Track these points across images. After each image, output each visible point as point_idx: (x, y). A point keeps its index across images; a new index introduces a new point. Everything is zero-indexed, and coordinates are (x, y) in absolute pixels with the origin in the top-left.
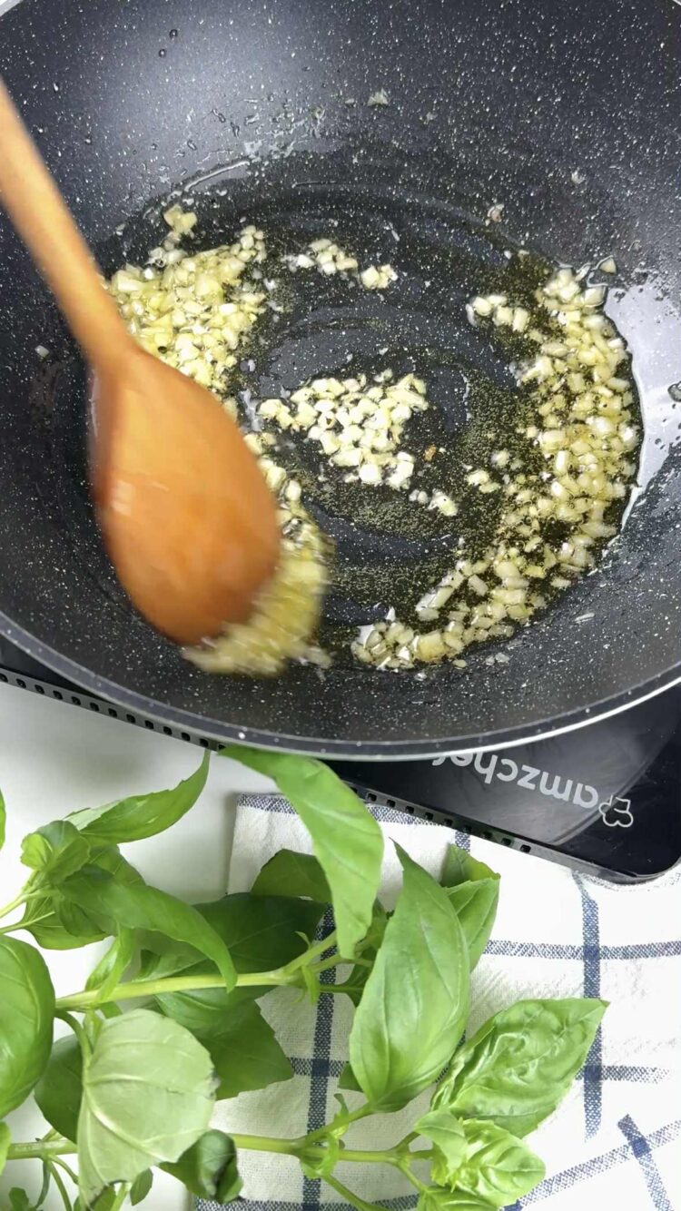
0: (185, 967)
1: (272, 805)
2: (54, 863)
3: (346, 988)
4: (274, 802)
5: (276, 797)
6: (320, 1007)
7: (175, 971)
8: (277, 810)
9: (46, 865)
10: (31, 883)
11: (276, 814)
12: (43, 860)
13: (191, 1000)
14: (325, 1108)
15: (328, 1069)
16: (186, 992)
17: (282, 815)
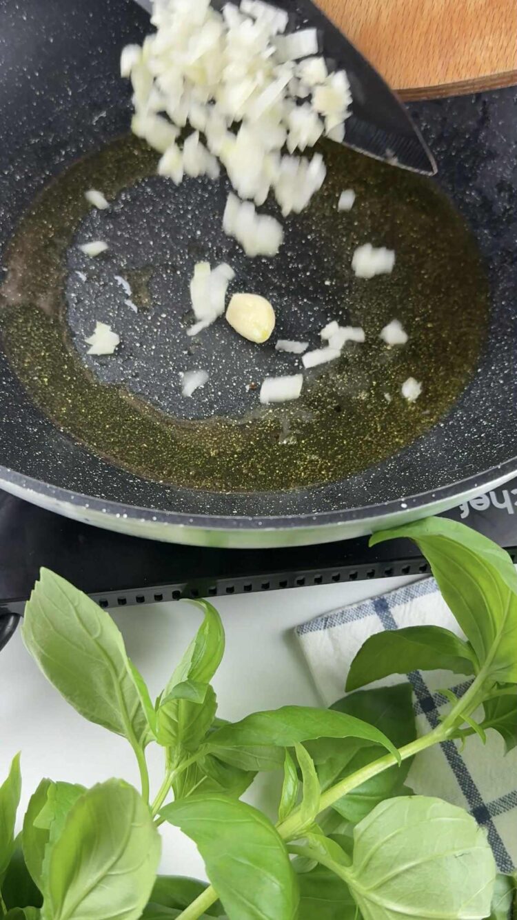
0: (340, 771)
1: (326, 624)
2: (182, 732)
3: (489, 723)
4: (327, 621)
5: (325, 616)
6: (453, 766)
7: (334, 778)
8: (332, 625)
9: (176, 738)
10: (171, 760)
11: (333, 629)
12: (172, 735)
13: (358, 797)
14: (503, 844)
15: (488, 812)
16: (354, 791)
17: (338, 627)
